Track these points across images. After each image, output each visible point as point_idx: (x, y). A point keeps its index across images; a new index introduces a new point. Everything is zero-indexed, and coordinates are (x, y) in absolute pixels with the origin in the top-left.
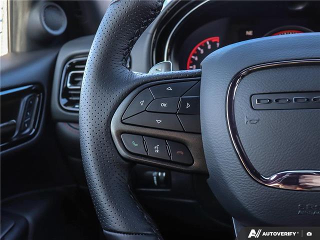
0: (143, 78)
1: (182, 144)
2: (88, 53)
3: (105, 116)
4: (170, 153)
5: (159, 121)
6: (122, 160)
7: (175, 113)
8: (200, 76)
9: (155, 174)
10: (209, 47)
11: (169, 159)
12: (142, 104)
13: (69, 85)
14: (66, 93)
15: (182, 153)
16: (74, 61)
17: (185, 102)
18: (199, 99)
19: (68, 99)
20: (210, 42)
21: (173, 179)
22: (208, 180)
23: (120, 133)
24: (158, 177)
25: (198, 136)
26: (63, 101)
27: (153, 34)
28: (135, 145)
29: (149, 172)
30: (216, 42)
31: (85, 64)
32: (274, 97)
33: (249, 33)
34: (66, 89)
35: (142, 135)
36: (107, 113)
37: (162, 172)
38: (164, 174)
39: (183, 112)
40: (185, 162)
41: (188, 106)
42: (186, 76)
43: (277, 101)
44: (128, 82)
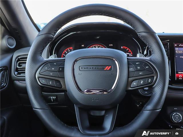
0: (47, 60)
1: (59, 81)
2: (28, 54)
3: (34, 72)
4: (55, 84)
5: (51, 74)
6: (39, 86)
7: (57, 72)
8: (65, 60)
9: (52, 97)
10: (69, 51)
11: (54, 86)
12: (46, 68)
13: (18, 67)
14: (17, 70)
15: (59, 84)
16: (19, 58)
17: (60, 68)
18: (64, 67)
19: (18, 72)
20: (69, 49)
21: (58, 99)
22: (67, 93)
23: (39, 78)
24: (53, 98)
25: (63, 79)
26: (16, 73)
27: (48, 47)
28: (43, 81)
29: (50, 97)
30: (71, 49)
31: (27, 58)
32: (86, 67)
33: (83, 46)
34: (17, 68)
35: (46, 78)
36: (35, 71)
37: (54, 96)
38: (55, 97)
39: (59, 71)
40: (59, 87)
41: (61, 69)
42: (60, 60)
43: (87, 68)
44: (42, 61)
